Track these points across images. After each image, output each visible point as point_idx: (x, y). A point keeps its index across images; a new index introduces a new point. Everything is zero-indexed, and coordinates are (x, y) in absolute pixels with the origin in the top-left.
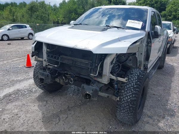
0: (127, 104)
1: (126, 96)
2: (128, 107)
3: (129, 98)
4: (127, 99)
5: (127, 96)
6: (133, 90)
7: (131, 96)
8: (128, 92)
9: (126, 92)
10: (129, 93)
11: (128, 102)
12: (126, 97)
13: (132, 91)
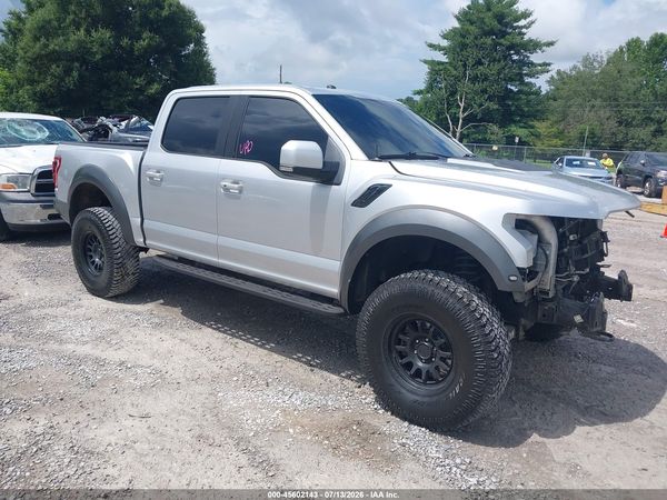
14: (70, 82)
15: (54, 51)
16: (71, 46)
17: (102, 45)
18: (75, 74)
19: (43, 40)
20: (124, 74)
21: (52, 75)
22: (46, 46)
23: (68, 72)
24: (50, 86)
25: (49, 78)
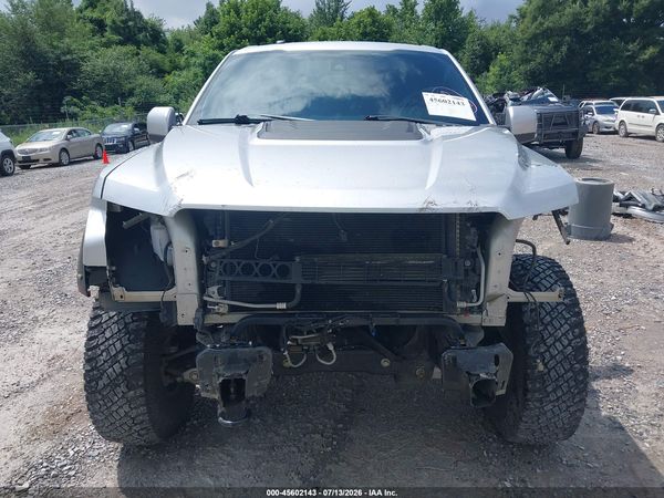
0: (567, 367)
1: (556, 341)
2: (570, 374)
3: (566, 342)
4: (560, 348)
5: (559, 340)
6: (567, 316)
7: (571, 336)
8: (557, 324)
9: (549, 328)
10: (562, 326)
11: (566, 357)
12: (557, 344)
13: (567, 319)
14: (557, 58)
15: (548, 28)
16: (565, 21)
17: (597, 14)
18: (564, 49)
19: (540, 19)
20: (616, 41)
21: (543, 53)
22: (541, 24)
23: (557, 48)
24: (540, 64)
25: (539, 55)
